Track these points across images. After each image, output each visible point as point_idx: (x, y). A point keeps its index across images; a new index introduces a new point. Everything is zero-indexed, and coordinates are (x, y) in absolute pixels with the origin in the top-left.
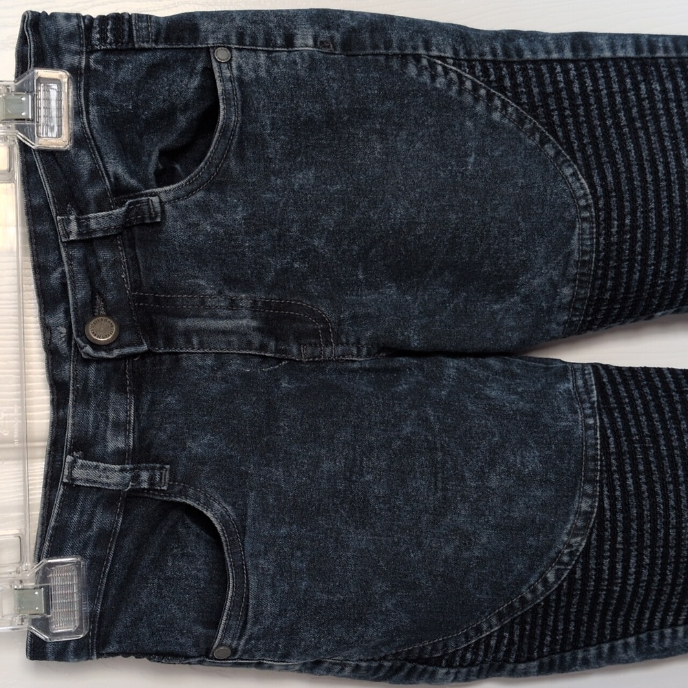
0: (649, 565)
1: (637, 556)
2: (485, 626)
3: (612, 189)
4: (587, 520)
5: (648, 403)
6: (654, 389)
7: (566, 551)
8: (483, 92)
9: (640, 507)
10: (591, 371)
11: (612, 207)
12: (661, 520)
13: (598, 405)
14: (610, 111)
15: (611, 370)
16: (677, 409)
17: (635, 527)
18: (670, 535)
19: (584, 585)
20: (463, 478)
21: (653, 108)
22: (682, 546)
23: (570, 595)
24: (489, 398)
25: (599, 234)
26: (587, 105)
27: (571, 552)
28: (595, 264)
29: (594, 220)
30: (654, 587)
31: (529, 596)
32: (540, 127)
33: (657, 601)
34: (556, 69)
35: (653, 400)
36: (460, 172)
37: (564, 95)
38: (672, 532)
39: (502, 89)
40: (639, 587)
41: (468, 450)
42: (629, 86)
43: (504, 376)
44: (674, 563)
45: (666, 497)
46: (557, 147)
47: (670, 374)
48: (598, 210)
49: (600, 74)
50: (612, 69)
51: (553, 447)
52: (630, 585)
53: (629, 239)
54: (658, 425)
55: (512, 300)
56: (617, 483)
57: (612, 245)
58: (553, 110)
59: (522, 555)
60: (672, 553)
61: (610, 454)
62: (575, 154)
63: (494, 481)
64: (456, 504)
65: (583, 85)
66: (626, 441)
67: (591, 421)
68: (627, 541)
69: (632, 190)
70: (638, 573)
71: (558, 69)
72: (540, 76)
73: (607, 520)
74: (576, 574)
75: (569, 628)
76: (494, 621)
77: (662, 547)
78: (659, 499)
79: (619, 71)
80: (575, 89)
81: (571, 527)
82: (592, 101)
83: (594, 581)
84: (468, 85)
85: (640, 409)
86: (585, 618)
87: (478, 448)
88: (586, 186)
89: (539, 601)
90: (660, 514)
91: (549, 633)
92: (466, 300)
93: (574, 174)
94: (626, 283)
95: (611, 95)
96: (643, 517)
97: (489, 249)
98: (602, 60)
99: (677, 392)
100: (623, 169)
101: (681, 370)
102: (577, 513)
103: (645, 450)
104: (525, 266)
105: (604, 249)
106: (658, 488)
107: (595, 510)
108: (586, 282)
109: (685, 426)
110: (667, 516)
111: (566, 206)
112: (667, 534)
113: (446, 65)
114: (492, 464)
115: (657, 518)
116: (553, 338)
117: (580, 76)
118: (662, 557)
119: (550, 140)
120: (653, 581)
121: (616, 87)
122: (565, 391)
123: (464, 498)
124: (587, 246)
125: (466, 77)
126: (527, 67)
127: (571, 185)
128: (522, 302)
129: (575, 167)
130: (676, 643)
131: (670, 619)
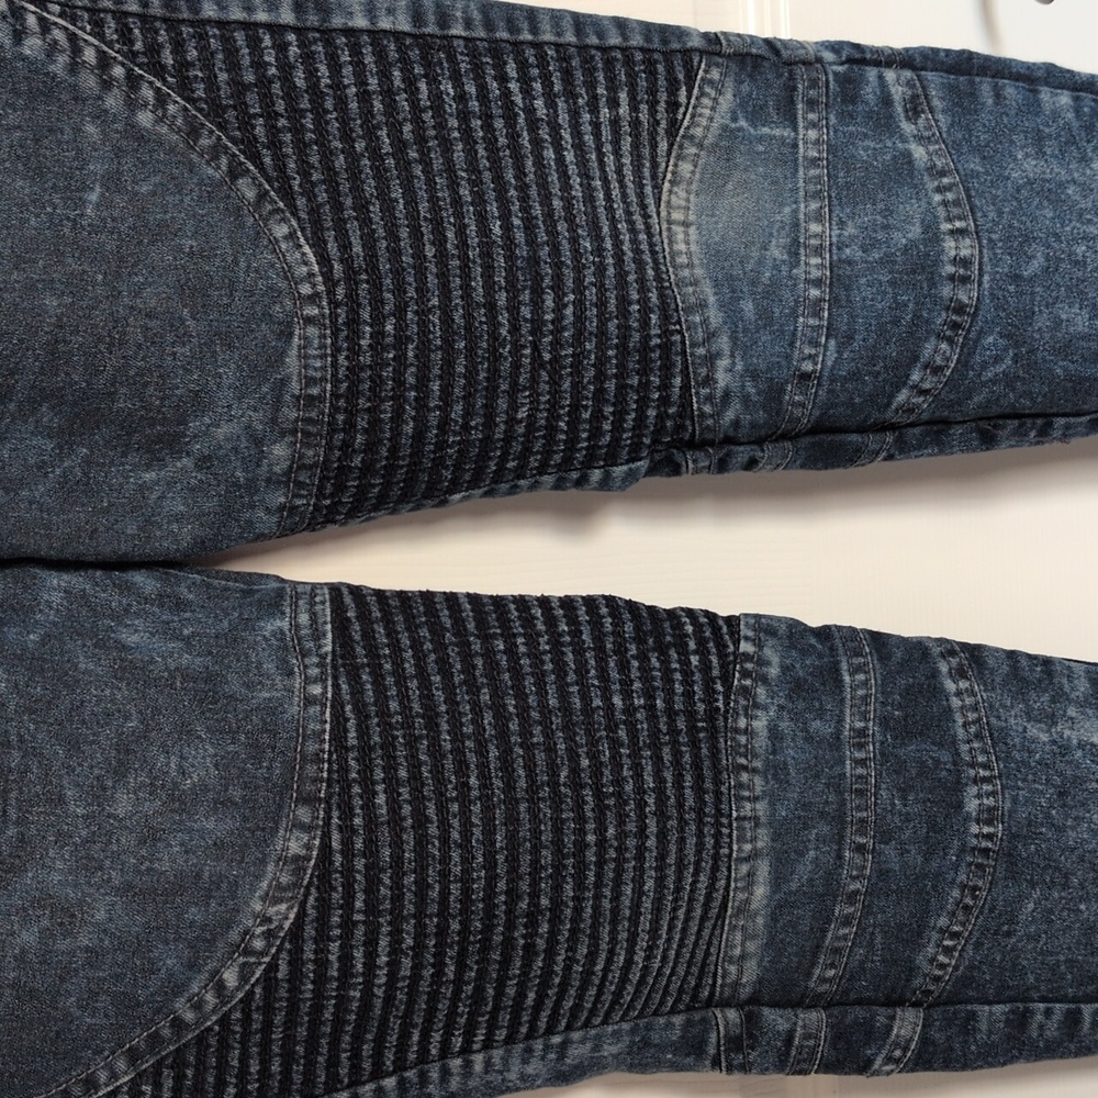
0: (412, 948)
1: (390, 934)
2: (103, 1076)
3: (360, 267)
4: (299, 871)
5: (425, 656)
6: (437, 631)
7: (259, 930)
8: (118, 71)
9: (397, 844)
10: (327, 597)
11: (361, 300)
12: (434, 868)
13: (333, 660)
14: (361, 126)
15: (364, 596)
16: (474, 667)
17: (388, 882)
18: (449, 893)
19: (294, 990)
20: (62, 800)
21: (441, 126)
22: (473, 912)
23: (268, 1009)
24: (124, 647)
25: (337, 350)
26: (319, 112)
27: (269, 930)
28: (331, 402)
29: (327, 321)
30: (424, 986)
31: (189, 1016)
32: (230, 145)
33: (431, 1012)
34: (261, 40)
35: (434, 651)
36: (68, 219)
37: (276, 88)
38: (455, 889)
39: (158, 70)
40: (397, 988)
41: (74, 745)
42: (398, 82)
43: (161, 606)
44: (458, 943)
45: (444, 826)
46: (261, 185)
47: (470, 603)
48: (334, 304)
49: (345, 57)
50: (367, 50)
51: (243, 738)
52: (379, 986)
53: (394, 359)
54: (439, 695)
55: (178, 464)
56: (358, 802)
57: (362, 369)
58: (255, 116)
59: (175, 940)
60: (455, 926)
61: (347, 749)
62: (294, 199)
63: (123, 804)
64: (46, 850)
65: (311, 74)
66: (378, 725)
67: (316, 690)
68: (372, 909)
69: (398, 272)
70: (394, 965)
71: (267, 41)
72: (231, 53)
73: (336, 871)
74: (277, 970)
75: (269, 1069)
76: (121, 1065)
77: (437, 916)
78: (433, 830)
79: (380, 55)
80: (296, 80)
81: (270, 886)
82: (329, 104)
83: (313, 982)
84: (89, 55)
85: (409, 668)
86: (300, 1049)
87: (93, 742)
88: (313, 260)
89: (209, 1023)
90: (434, 857)
91: (234, 1080)
92: (87, 462)
93: (291, 236)
94: (390, 440)
95: (364, 97)
96: (403, 863)
97: (127, 366)
98: (350, 32)
99: (477, 637)
100: (381, 232)
101: (491, 597)
102: (280, 859)
103: (412, 742)
104: (199, 400)
105: (347, 376)
106: (431, 811)
107: (315, 853)
108: (315, 435)
109: (488, 697)
110: (445, 859)
111: (274, 294)
112: (445, 894)
113: (45, 14)
114: (120, 772)
115: (428, 865)
116: (260, 537)
117: (308, 58)
118: (436, 934)
119: (248, 170)
120: (422, 978)
121: (373, 82)
122: (274, 634)
123: (62, 838)
124: (316, 369)
125: (86, 41)
126: (207, 34)
127: (284, 256)
128: (198, 467)
129: (294, 223)
130: (472, 1083)
131: (457, 1042)
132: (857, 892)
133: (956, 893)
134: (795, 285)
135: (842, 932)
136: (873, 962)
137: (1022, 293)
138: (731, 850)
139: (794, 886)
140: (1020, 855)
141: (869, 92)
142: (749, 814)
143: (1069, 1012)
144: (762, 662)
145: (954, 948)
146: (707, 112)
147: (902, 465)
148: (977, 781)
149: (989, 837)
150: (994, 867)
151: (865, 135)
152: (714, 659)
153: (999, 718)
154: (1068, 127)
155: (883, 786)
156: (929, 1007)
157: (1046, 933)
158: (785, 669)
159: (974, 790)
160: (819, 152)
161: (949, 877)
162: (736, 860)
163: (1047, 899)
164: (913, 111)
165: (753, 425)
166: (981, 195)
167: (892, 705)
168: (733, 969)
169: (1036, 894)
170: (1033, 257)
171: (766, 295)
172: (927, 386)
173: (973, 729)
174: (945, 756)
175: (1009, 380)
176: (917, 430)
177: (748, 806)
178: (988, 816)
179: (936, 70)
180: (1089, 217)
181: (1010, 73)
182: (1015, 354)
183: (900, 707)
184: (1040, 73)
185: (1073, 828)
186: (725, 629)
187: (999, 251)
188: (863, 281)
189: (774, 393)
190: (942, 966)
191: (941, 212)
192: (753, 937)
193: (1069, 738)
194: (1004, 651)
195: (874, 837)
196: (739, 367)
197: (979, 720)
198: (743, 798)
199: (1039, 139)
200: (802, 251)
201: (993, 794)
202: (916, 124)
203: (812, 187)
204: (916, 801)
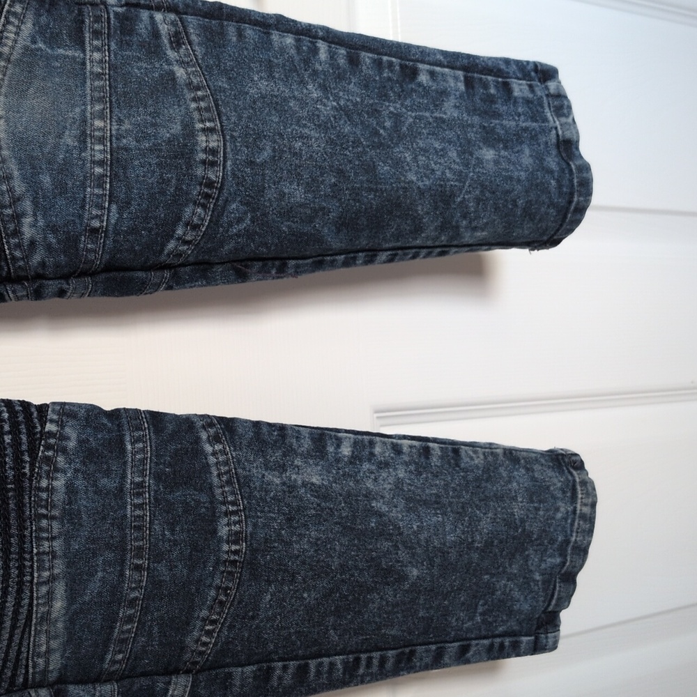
132: (136, 599)
133: (213, 593)
134: (83, 164)
135: (125, 628)
136: (152, 646)
137: (256, 174)
138: (33, 577)
139: (87, 598)
140: (259, 563)
141: (143, 27)
142: (47, 550)
143: (299, 667)
144: (64, 438)
145: (213, 631)
146: (12, 36)
147: (177, 293)
148: (226, 514)
149: (236, 552)
150: (241, 573)
151: (139, 59)
152: (24, 438)
153: (244, 469)
154: (291, 58)
155: (156, 522)
156: (198, 672)
157: (280, 615)
158: (81, 442)
159: (225, 520)
160: (102, 68)
161: (208, 582)
162: (37, 584)
163: (280, 592)
164: (177, 42)
165: (57, 266)
166: (226, 104)
167: (164, 463)
168: (41, 661)
169: (272, 588)
170: (264, 149)
171: (61, 171)
172: (188, 238)
173: (225, 478)
174: (204, 498)
175: (249, 235)
176: (188, 269)
177: (46, 544)
178: (236, 538)
179: (196, 15)
180: (304, 122)
181: (250, 20)
182: (252, 217)
183: (170, 465)
184: (271, 21)
185: (297, 542)
186: (35, 414)
187: (238, 144)
188: (136, 163)
189: (70, 242)
190: (205, 644)
191: (196, 115)
192: (56, 637)
193: (295, 480)
194: (250, 421)
195: (149, 559)
196: (41, 223)
197: (230, 471)
198: (43, 538)
199: (270, 67)
200: (89, 140)
201: (239, 522)
202: (178, 52)
203: (96, 94)
204: (182, 530)
